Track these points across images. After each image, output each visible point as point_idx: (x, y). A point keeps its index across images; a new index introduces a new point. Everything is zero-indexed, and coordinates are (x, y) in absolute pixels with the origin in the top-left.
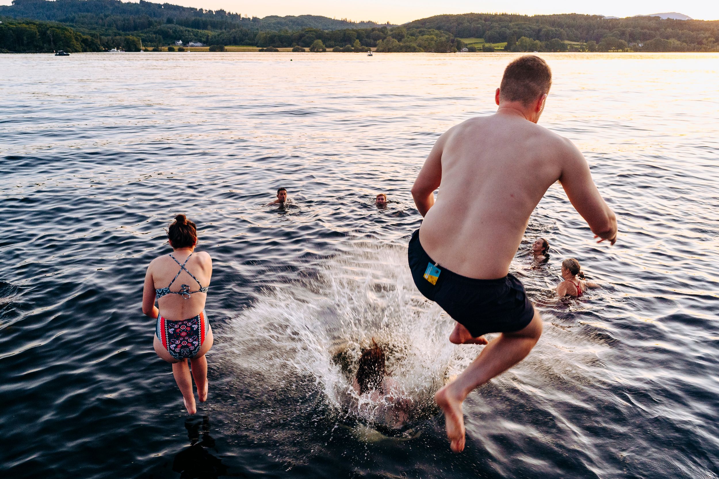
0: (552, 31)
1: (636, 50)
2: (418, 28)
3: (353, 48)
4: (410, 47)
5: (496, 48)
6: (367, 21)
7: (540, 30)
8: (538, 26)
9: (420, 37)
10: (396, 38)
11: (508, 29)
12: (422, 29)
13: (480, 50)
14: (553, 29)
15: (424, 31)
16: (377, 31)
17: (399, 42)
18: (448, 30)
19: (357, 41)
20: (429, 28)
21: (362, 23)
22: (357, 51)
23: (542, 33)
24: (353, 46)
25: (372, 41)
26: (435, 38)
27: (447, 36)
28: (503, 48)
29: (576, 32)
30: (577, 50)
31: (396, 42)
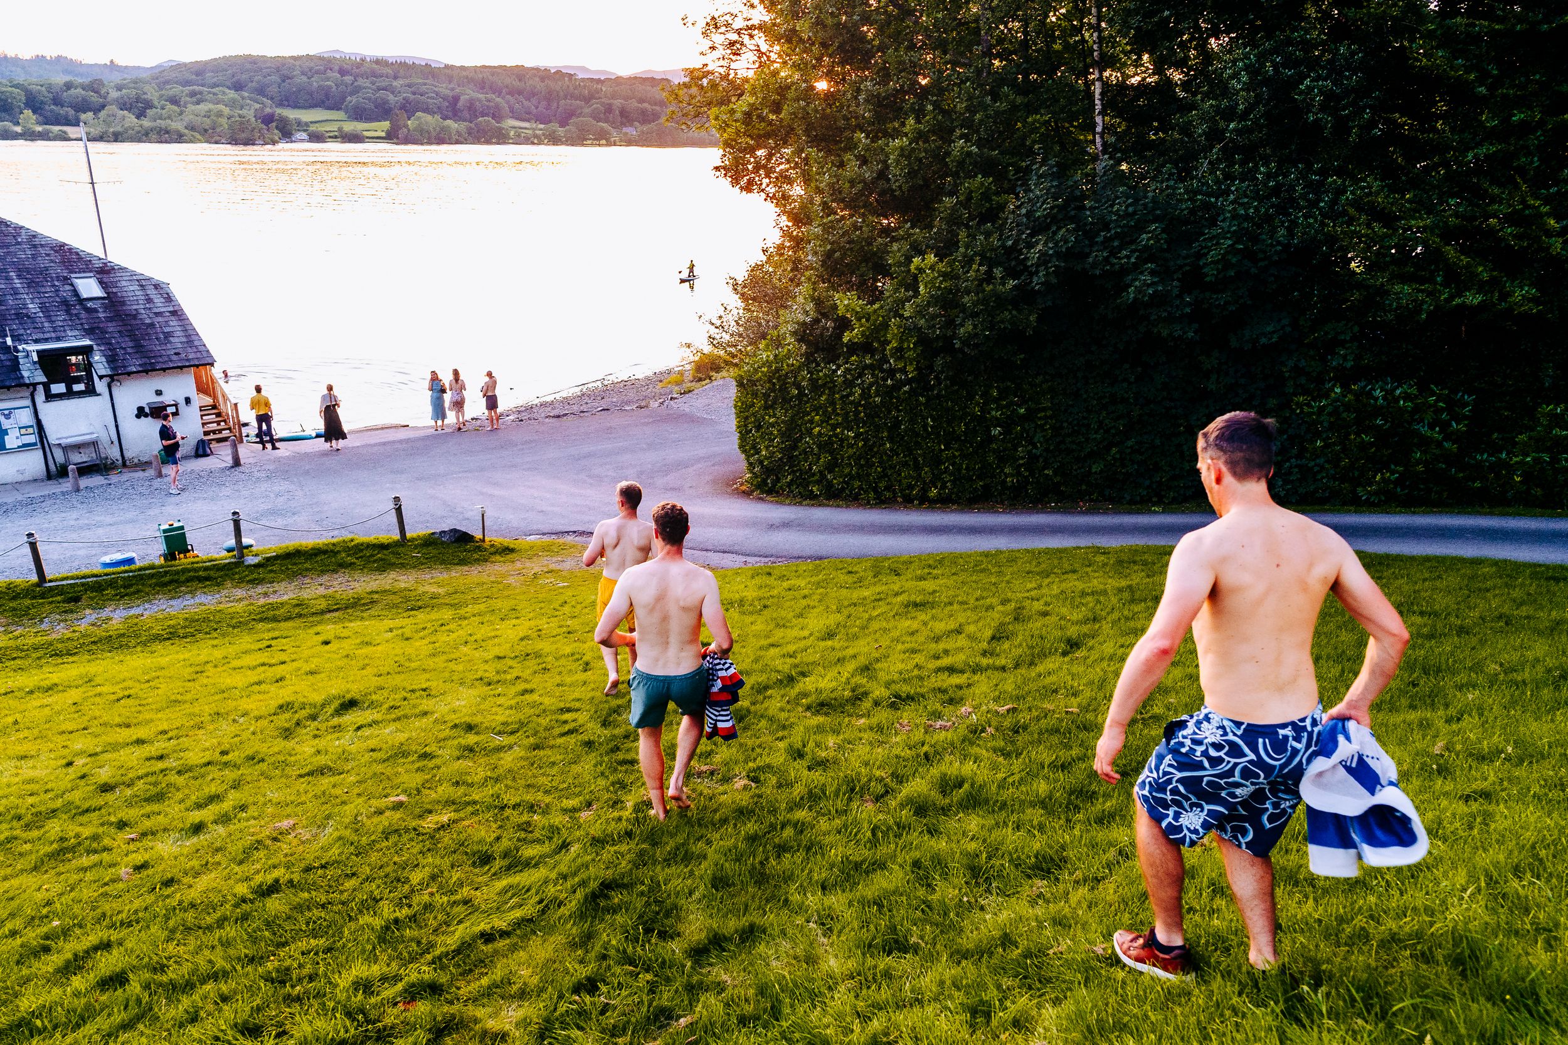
0: (480, 100)
1: (630, 142)
2: (187, 83)
3: (18, 129)
4: (167, 132)
5: (366, 134)
6: (54, 55)
7: (456, 99)
8: (452, 89)
9: (191, 107)
10: (129, 110)
11: (393, 93)
12: (196, 88)
13: (336, 137)
14: (481, 96)
15: (201, 93)
16: (79, 91)
17: (138, 117)
18: (261, 91)
19: (28, 112)
20: (215, 85)
21: (40, 59)
22: (30, 136)
23: (460, 104)
24: (18, 124)
25: (71, 112)
26: (226, 111)
27: (257, 106)
28: (383, 134)
29: (526, 103)
30: (528, 141)
31: (131, 119)
